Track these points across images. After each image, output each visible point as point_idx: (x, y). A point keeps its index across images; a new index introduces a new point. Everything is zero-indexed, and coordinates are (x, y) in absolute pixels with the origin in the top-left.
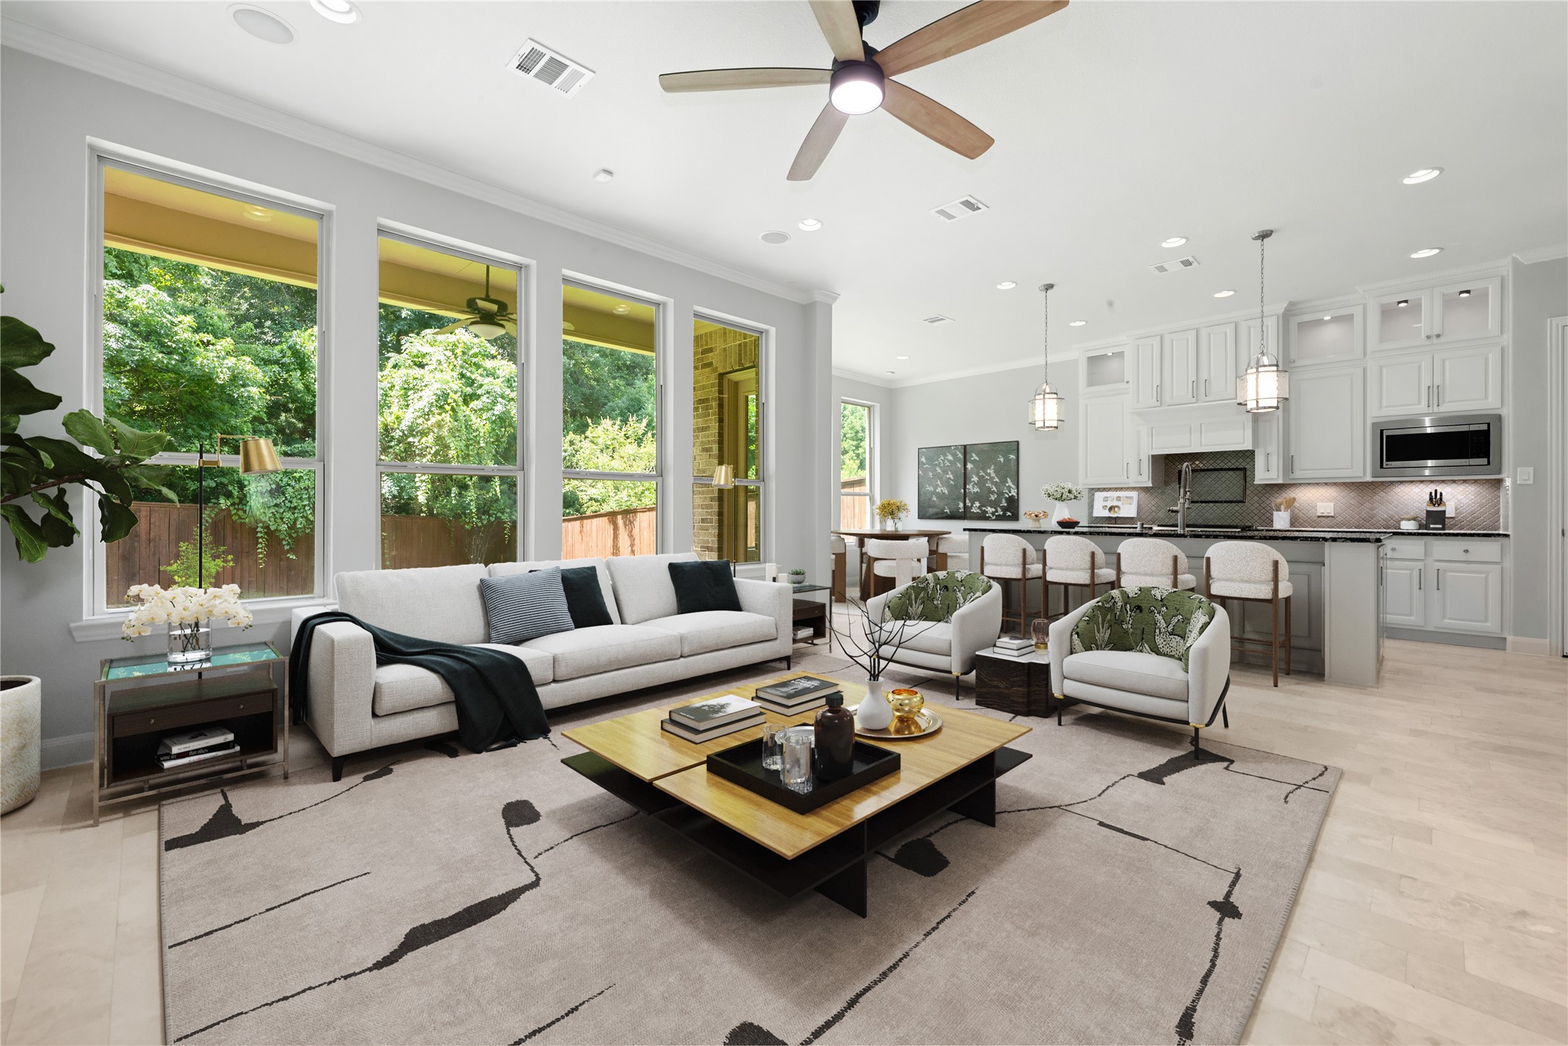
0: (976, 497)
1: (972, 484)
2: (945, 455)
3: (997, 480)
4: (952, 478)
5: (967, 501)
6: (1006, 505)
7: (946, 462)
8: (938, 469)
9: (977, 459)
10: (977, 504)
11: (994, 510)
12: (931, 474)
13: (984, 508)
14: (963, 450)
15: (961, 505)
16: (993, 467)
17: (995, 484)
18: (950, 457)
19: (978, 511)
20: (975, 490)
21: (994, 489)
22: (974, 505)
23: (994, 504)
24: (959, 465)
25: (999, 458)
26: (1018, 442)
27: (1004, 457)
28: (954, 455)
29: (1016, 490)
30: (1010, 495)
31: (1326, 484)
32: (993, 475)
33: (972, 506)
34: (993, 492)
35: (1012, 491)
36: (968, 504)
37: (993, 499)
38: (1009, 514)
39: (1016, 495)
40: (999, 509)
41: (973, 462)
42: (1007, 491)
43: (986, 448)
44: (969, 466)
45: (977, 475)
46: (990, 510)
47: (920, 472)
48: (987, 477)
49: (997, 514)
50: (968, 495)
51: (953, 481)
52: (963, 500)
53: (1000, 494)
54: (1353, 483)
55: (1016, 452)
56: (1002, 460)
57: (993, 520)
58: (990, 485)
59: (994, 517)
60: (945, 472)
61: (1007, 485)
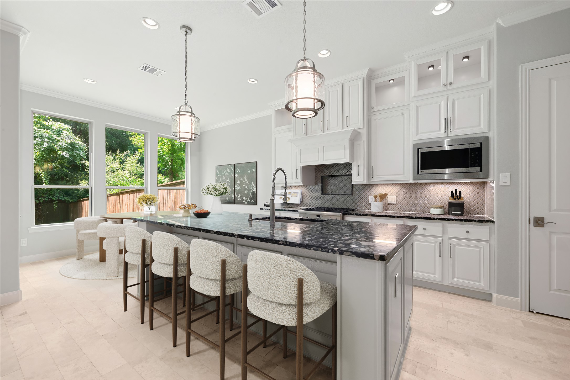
0: (240, 192)
1: (237, 185)
2: (226, 169)
3: (248, 183)
4: (229, 182)
5: (236, 194)
6: (251, 196)
7: (227, 173)
8: (224, 177)
9: (240, 171)
10: (240, 196)
11: (246, 199)
12: (221, 179)
13: (242, 198)
14: (233, 167)
15: (233, 196)
16: (246, 176)
17: (247, 185)
18: (229, 171)
19: (240, 199)
20: (239, 188)
21: (247, 187)
22: (238, 196)
23: (247, 196)
24: (232, 175)
25: (248, 171)
26: (257, 162)
27: (250, 170)
28: (230, 169)
29: (255, 188)
30: (253, 191)
31: (392, 184)
32: (246, 180)
33: (237, 196)
34: (246, 189)
35: (254, 189)
36: (236, 196)
37: (246, 193)
38: (253, 201)
39: (255, 191)
40: (249, 199)
41: (238, 173)
42: (252, 189)
43: (243, 165)
44: (236, 175)
45: (240, 181)
46: (245, 199)
47: (217, 179)
48: (244, 181)
49: (248, 201)
50: (236, 190)
51: (229, 183)
52: (234, 193)
53: (249, 190)
54: (406, 184)
55: (256, 167)
56: (250, 172)
57: (246, 204)
58: (245, 185)
59: (246, 203)
60: (227, 178)
61: (252, 185)
